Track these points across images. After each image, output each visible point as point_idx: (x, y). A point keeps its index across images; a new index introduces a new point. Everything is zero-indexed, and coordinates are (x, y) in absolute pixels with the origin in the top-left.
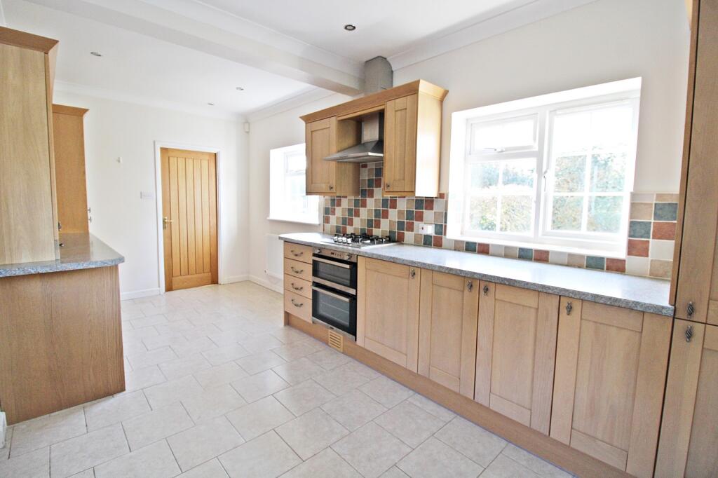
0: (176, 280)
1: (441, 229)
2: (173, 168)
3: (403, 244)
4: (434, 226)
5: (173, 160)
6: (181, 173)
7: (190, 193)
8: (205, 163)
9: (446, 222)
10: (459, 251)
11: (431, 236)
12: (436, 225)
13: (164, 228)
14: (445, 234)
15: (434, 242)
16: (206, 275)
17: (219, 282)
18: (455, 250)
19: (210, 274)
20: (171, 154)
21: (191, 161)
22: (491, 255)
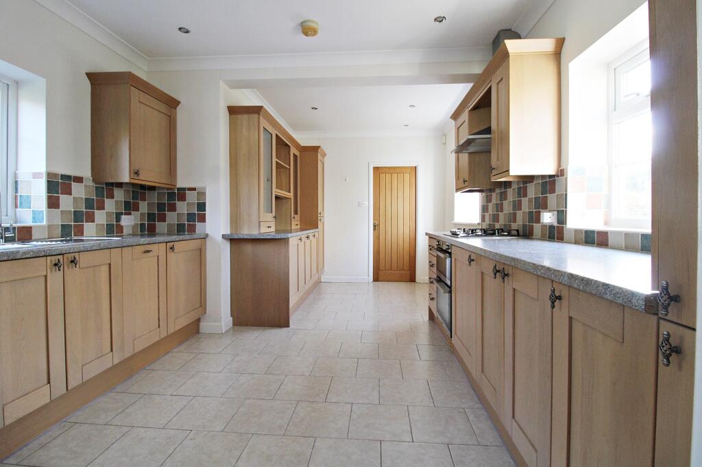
0: (381, 273)
1: (562, 217)
2: (383, 183)
3: (532, 239)
4: (556, 213)
5: (383, 176)
6: (388, 186)
7: (394, 202)
8: (407, 176)
9: (566, 207)
10: (579, 244)
11: (554, 227)
12: (558, 211)
13: (375, 229)
14: (566, 224)
15: (555, 234)
16: (406, 272)
17: (417, 281)
18: (575, 243)
19: (408, 272)
20: (380, 171)
21: (396, 175)
22: (611, 248)
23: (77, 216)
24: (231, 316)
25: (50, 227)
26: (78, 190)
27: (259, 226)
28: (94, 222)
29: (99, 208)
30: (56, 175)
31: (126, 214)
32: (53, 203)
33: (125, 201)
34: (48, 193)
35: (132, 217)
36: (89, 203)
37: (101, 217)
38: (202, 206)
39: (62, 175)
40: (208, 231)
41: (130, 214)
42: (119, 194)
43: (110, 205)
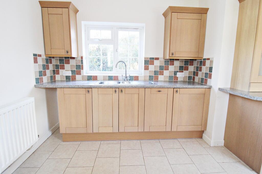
23: (156, 72)
24: (224, 140)
25: (145, 76)
26: (157, 63)
27: (250, 86)
28: (163, 75)
29: (166, 70)
30: (148, 58)
31: (180, 72)
32: (146, 68)
33: (180, 66)
34: (145, 65)
35: (183, 73)
36: (161, 68)
37: (166, 73)
38: (211, 69)
39: (150, 58)
40: (212, 84)
41: (183, 72)
42: (177, 64)
43: (171, 68)
